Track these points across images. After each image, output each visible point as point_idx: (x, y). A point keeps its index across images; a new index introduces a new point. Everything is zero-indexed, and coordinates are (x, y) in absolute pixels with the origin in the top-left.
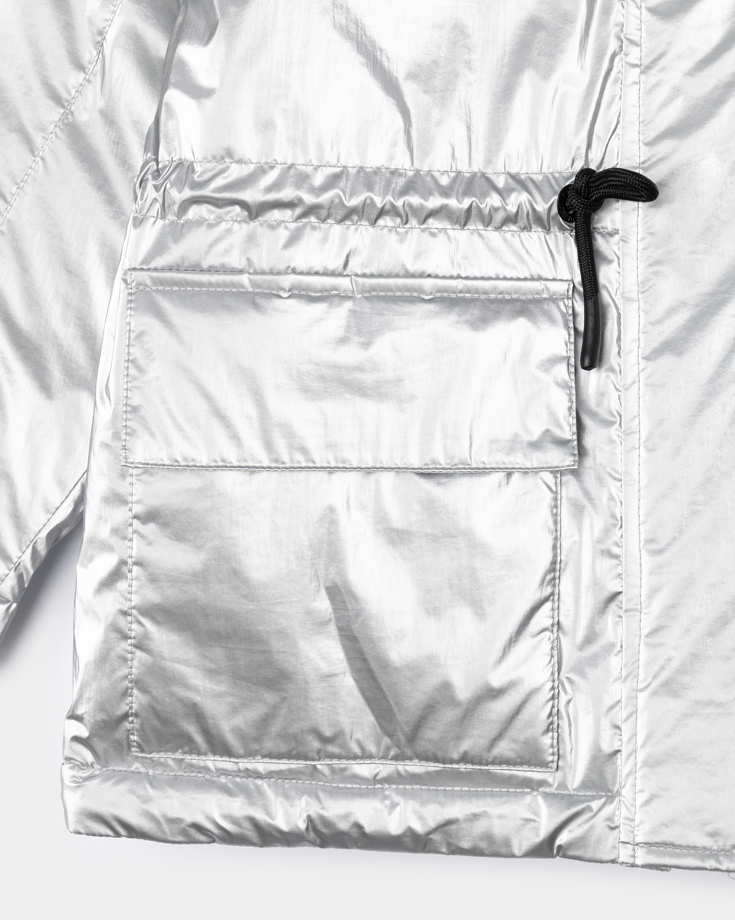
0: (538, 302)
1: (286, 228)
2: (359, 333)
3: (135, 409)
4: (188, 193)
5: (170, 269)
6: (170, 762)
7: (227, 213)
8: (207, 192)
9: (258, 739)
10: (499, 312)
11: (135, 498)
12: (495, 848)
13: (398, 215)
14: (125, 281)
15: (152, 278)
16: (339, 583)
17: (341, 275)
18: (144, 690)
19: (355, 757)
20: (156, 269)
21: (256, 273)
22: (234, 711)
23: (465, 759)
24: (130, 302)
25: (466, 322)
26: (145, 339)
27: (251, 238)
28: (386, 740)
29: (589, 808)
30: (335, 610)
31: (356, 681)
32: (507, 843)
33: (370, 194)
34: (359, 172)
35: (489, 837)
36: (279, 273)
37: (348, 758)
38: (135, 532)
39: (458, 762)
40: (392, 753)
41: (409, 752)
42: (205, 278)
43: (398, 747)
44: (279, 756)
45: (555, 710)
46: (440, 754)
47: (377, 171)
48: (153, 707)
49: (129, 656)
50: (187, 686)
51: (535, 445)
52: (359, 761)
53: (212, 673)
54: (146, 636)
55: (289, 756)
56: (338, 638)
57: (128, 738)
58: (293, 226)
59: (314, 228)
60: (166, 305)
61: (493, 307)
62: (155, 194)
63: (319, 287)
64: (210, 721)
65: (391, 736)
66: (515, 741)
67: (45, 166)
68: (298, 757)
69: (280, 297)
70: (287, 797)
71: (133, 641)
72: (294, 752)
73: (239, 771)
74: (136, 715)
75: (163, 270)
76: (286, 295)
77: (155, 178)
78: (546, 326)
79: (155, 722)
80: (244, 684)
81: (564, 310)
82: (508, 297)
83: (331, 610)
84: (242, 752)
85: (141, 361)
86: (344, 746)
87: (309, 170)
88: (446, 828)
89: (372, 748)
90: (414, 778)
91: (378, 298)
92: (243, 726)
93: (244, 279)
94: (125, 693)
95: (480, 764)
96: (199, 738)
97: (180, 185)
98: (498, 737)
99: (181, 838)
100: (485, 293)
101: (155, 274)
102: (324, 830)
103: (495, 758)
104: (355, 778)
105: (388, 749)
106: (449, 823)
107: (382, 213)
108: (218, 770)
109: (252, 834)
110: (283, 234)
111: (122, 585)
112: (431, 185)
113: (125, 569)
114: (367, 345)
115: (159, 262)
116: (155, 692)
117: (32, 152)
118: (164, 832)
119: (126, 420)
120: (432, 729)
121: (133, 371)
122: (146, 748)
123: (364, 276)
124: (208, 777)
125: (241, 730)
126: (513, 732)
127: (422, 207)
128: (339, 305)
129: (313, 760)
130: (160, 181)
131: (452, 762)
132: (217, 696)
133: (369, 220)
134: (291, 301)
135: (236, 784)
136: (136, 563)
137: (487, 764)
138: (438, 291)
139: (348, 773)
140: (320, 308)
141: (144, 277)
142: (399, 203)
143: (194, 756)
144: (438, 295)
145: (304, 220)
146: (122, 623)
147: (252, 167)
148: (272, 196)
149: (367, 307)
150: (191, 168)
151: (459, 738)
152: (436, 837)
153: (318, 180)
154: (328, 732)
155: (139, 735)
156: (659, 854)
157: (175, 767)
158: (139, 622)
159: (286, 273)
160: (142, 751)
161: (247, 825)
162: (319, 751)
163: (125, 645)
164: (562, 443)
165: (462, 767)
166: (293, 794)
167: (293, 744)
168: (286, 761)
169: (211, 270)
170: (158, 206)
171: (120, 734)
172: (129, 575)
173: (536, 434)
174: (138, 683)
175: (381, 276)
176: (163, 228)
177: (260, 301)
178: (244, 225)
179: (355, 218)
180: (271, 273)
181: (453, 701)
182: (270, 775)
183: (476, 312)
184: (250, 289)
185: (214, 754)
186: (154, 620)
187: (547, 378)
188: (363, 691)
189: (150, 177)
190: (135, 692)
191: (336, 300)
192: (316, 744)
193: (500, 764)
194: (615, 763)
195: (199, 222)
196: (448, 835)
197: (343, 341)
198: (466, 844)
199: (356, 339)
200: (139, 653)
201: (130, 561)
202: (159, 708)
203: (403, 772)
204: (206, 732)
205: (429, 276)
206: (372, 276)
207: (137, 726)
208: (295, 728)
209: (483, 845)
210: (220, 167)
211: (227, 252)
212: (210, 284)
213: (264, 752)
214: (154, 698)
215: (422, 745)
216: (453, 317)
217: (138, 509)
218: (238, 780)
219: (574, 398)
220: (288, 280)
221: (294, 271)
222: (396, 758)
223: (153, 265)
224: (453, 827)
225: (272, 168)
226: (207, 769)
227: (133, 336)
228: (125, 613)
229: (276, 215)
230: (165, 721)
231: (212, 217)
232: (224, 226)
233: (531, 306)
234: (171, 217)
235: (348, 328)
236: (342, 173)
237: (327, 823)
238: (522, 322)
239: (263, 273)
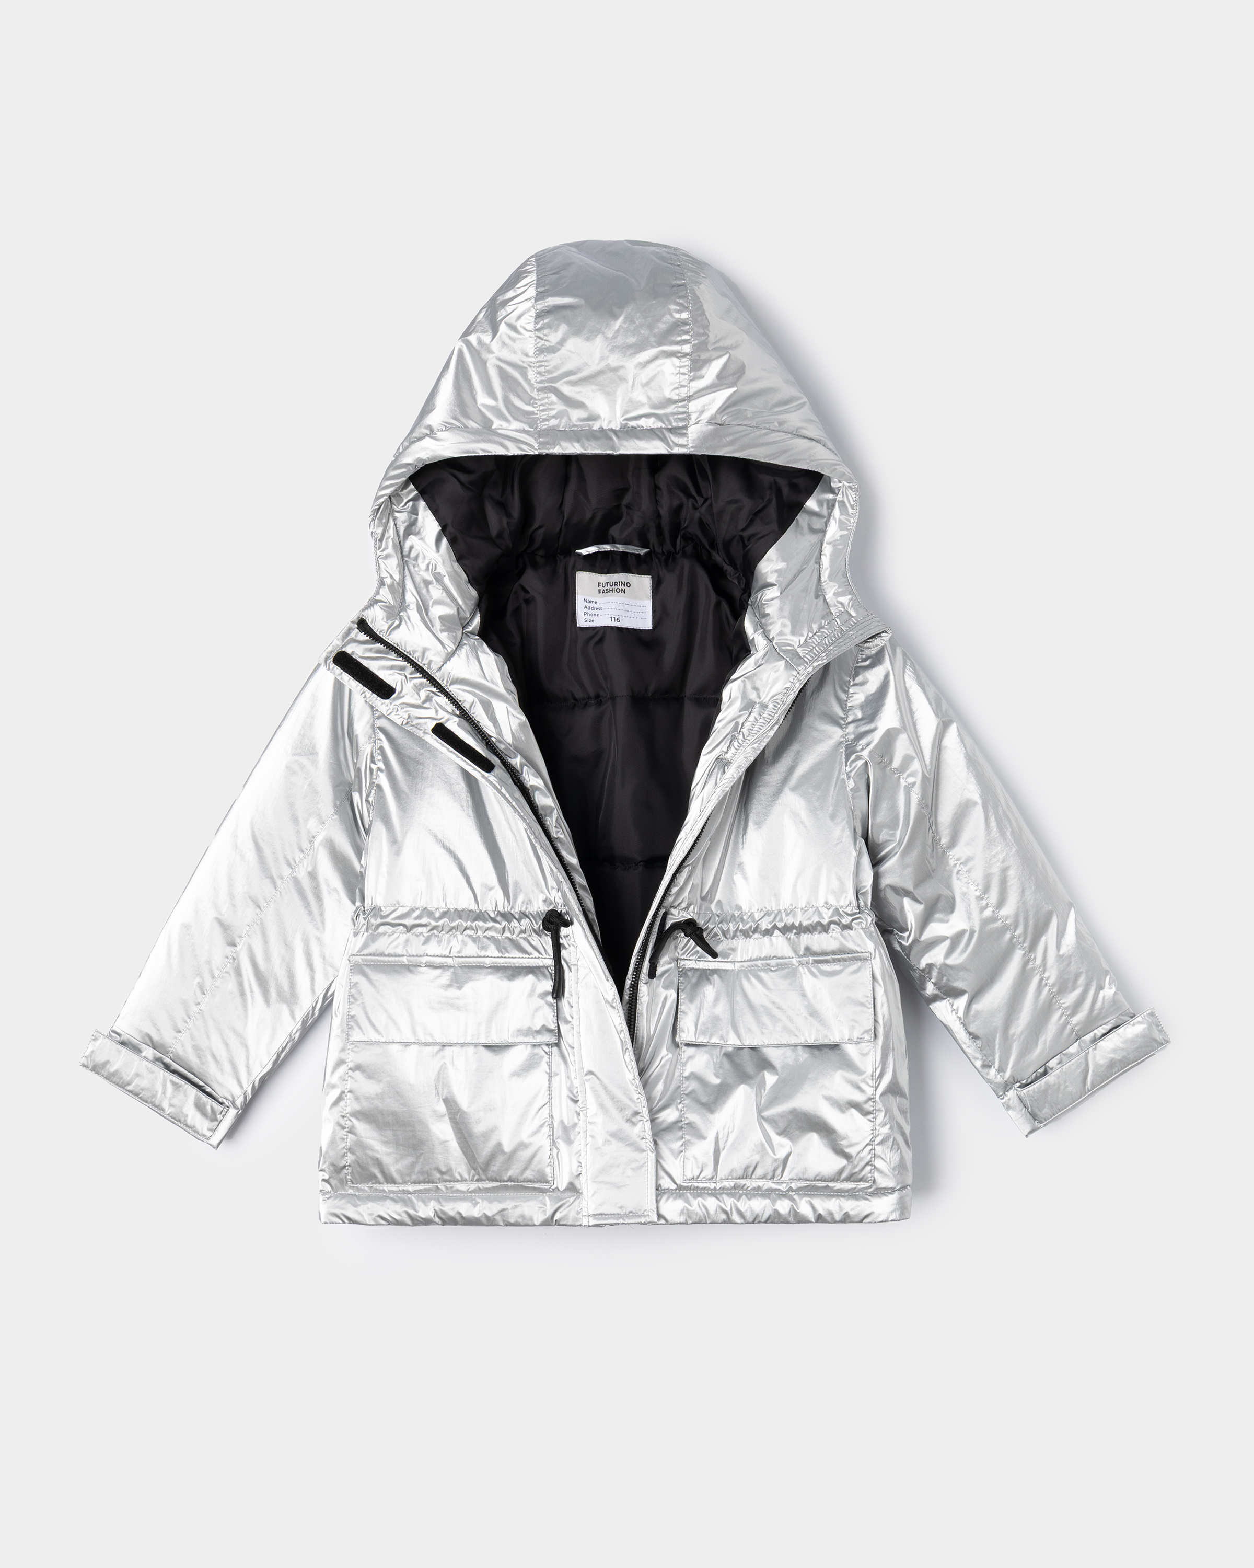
0: (538, 968)
1: (423, 936)
2: (457, 982)
3: (353, 1017)
4: (379, 921)
5: (370, 955)
6: (366, 1188)
7: (397, 930)
8: (388, 920)
9: (409, 1175)
10: (520, 972)
11: (350, 1060)
12: (526, 1222)
13: (474, 930)
14: (349, 960)
15: (362, 959)
16: (449, 1097)
17: (448, 957)
18: (353, 1153)
19: (458, 1181)
20: (364, 955)
21: (410, 956)
22: (397, 1161)
23: (510, 1180)
24: (351, 969)
25: (505, 977)
26: (358, 985)
27: (407, 941)
28: (473, 1172)
29: (569, 1201)
30: (447, 1110)
31: (458, 1143)
32: (531, 1219)
33: (460, 920)
34: (455, 911)
35: (523, 1216)
36: (421, 956)
37: (454, 1182)
38: (349, 1076)
39: (507, 1181)
40: (476, 1178)
41: (484, 1177)
42: (386, 959)
43: (478, 1175)
44: (419, 1182)
45: (551, 1156)
46: (498, 1178)
47: (463, 910)
48: (357, 1161)
49: (345, 1137)
50: (373, 1150)
51: (538, 1032)
52: (459, 1183)
53: (385, 1143)
54: (353, 1126)
55: (424, 1182)
56: (449, 1123)
57: (346, 1177)
58: (426, 935)
59: (436, 936)
60: (368, 970)
61: (517, 970)
62: (364, 922)
63: (439, 962)
64: (385, 1167)
65: (475, 1170)
66: (533, 1170)
67: (281, 895)
68: (429, 1182)
69: (421, 966)
70: (424, 1202)
71: (347, 1130)
72: (427, 1180)
73: (400, 1191)
74: (349, 1166)
75: (367, 955)
76: (424, 965)
77: (363, 915)
78: (542, 978)
79: (359, 1169)
80: (401, 1148)
81: (550, 971)
82: (524, 965)
83: (445, 1110)
84: (401, 1181)
85: (356, 996)
86: (452, 1175)
87: (433, 910)
88: (502, 1213)
89: (466, 1176)
90: (487, 1190)
91: (465, 966)
92: (401, 1168)
93: (404, 959)
94: (344, 1155)
95: (518, 1182)
96: (380, 1176)
97: (375, 916)
98: (525, 1169)
99: (373, 1223)
100: (514, 964)
101: (363, 957)
102: (442, 1216)
103: (524, 1179)
104: (458, 1191)
105: (474, 1176)
106: (504, 1210)
107: (466, 929)
108: (389, 1191)
109: (408, 1221)
110: (422, 939)
111: (342, 1104)
112: (487, 916)
113: (344, 1095)
114: (460, 988)
115: (365, 952)
116: (358, 1154)
117: (275, 888)
118: (365, 1220)
119: (348, 1022)
120: (494, 1165)
121: (352, 1000)
122: (354, 1182)
123: (459, 957)
124: (384, 1194)
125: (400, 1170)
126: (533, 1166)
127: (483, 927)
128: (448, 970)
129: (437, 1183)
130: (366, 916)
131: (504, 1181)
132: (388, 1154)
133: (460, 932)
134: (426, 968)
135: (398, 1197)
136: (349, 1092)
137: (521, 1182)
138: (492, 963)
139: (454, 1189)
140: (438, 972)
141: (359, 959)
142: (474, 925)
143: (377, 1185)
144: (492, 965)
145: (431, 932)
146: (342, 1121)
147: (408, 909)
148: (417, 922)
149: (460, 971)
150: (380, 909)
151: (507, 1169)
152: (498, 1218)
153: (437, 915)
154: (444, 1169)
155: (351, 1176)
156: (600, 1219)
157: (369, 1191)
158: (350, 1120)
159: (424, 956)
160: (353, 1183)
161: (404, 1215)
162: (439, 1179)
163: (344, 1132)
164: (551, 1031)
165: (509, 1184)
166: (427, 1200)
167: (426, 1176)
168: (422, 1184)
169: (389, 955)
170: (365, 926)
171: (342, 1175)
172: (346, 1098)
173: (538, 1028)
174: (349, 1150)
175: (466, 957)
176: (367, 937)
177: (411, 968)
178: (404, 935)
179: (454, 931)
180: (417, 956)
181: (503, 1152)
182: (415, 1192)
183: (510, 972)
184: (407, 963)
185: (387, 1183)
186: (357, 1118)
187: (542, 1002)
188: (461, 1148)
189: (361, 914)
190: (349, 1154)
191: (446, 968)
192: (438, 1175)
193: (528, 1181)
194: (579, 1180)
195: (384, 934)
196: (503, 1216)
197: (449, 986)
198: (512, 1221)
199: (456, 985)
200: (350, 1135)
201: (346, 1091)
202: (360, 1162)
203: (481, 1187)
204: (383, 1172)
205: (488, 957)
206: (462, 957)
207: (350, 1171)
208: (427, 1168)
209: (520, 1220)
210: (393, 909)
211: (396, 947)
212: (389, 962)
213: (412, 1181)
214: (357, 1156)
215: (490, 1174)
216: (499, 975)
217: (351, 1065)
218: (399, 1195)
219: (556, 1011)
220: (424, 960)
221: (427, 955)
222: (477, 1180)
223: (362, 953)
224: (505, 1212)
225: (417, 909)
226: (384, 1191)
227: (352, 984)
228: (343, 1117)
229: (420, 930)
230: (363, 1168)
231: (390, 931)
232: (395, 935)
233: (535, 970)
234: (370, 931)
235: (452, 980)
236: (448, 911)
237: (444, 1213)
238: (531, 977)
239: (413, 956)
